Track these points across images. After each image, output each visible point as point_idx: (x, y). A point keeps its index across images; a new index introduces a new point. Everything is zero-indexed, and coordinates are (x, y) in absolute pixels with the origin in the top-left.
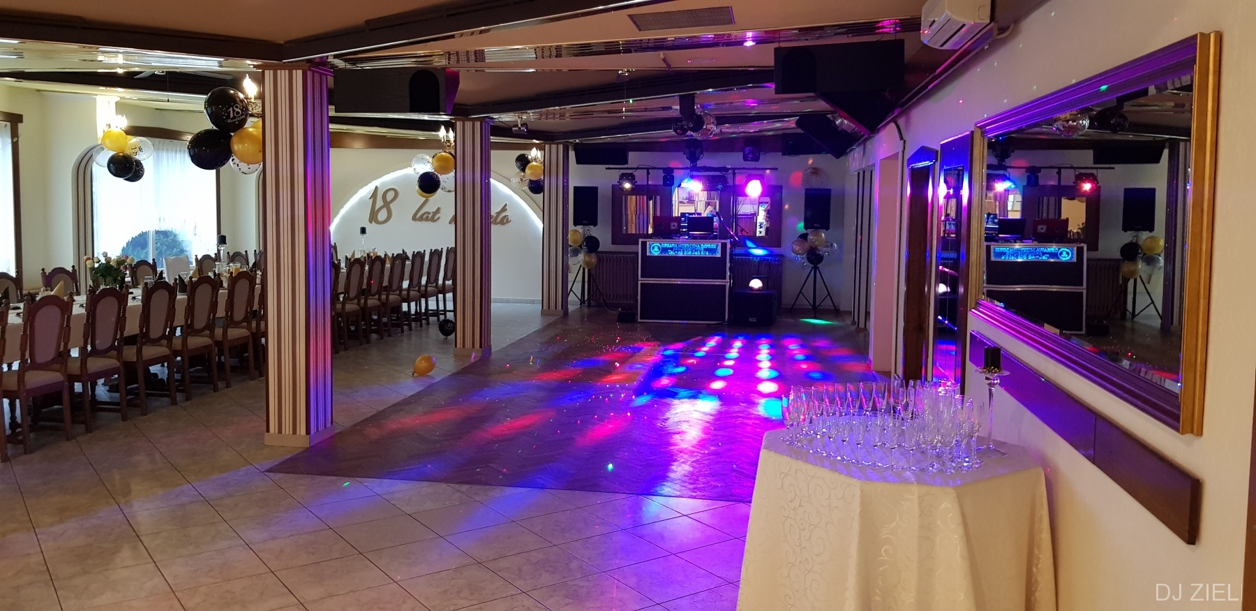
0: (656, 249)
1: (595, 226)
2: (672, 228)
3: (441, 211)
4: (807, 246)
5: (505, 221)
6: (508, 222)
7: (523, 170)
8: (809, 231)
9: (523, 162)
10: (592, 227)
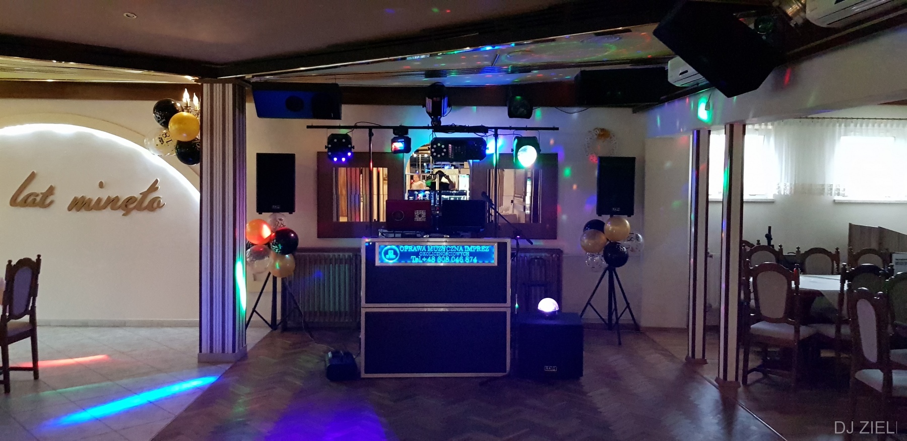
0: (391, 254)
1: (291, 213)
2: (418, 219)
3: (57, 192)
4: (602, 239)
5: (155, 205)
6: (160, 206)
7: (166, 125)
8: (605, 218)
9: (166, 112)
10: (287, 214)
